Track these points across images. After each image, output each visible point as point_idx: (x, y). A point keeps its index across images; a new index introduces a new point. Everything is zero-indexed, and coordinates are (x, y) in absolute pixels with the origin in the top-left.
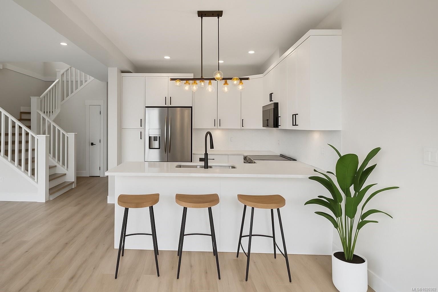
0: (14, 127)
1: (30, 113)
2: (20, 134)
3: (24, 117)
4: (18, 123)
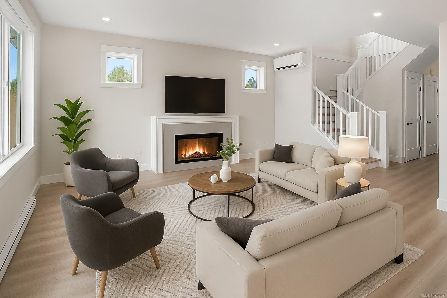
1: (336, 91)
2: (328, 107)
3: (333, 94)
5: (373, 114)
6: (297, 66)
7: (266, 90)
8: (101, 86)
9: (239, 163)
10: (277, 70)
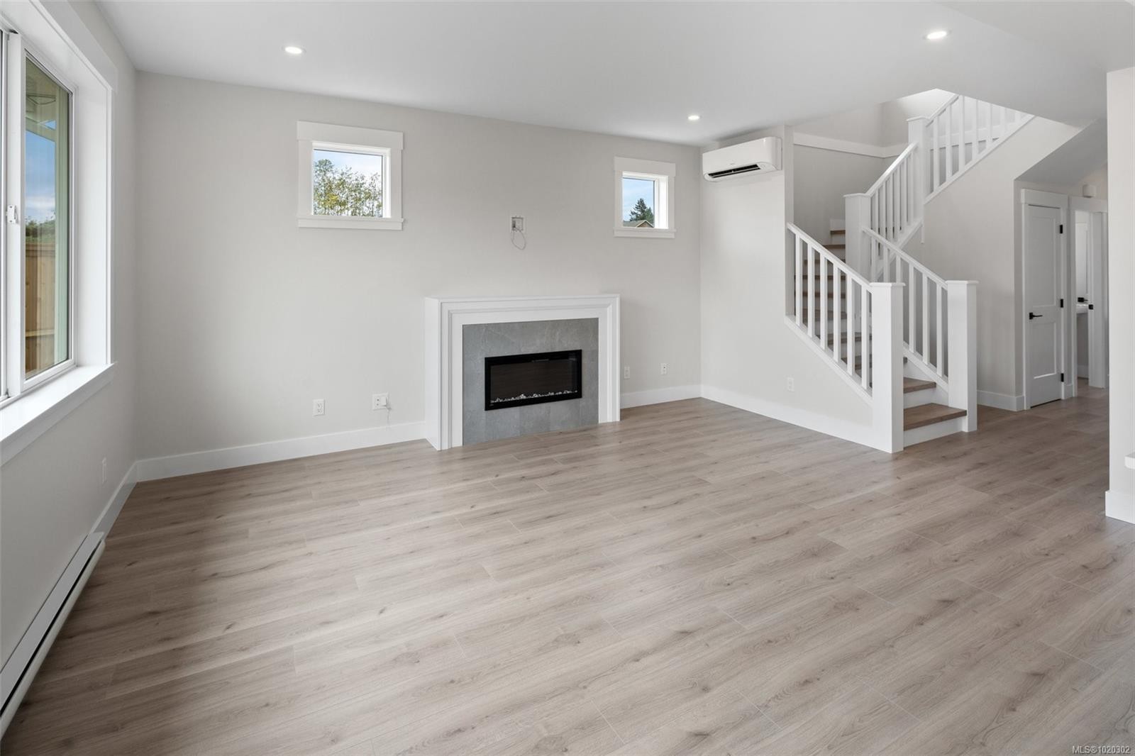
0: (817, 262)
1: (843, 232)
2: (830, 278)
3: (836, 240)
4: (825, 255)
5: (932, 285)
6: (759, 169)
7: (675, 230)
8: (299, 226)
9: (621, 419)
10: (710, 178)
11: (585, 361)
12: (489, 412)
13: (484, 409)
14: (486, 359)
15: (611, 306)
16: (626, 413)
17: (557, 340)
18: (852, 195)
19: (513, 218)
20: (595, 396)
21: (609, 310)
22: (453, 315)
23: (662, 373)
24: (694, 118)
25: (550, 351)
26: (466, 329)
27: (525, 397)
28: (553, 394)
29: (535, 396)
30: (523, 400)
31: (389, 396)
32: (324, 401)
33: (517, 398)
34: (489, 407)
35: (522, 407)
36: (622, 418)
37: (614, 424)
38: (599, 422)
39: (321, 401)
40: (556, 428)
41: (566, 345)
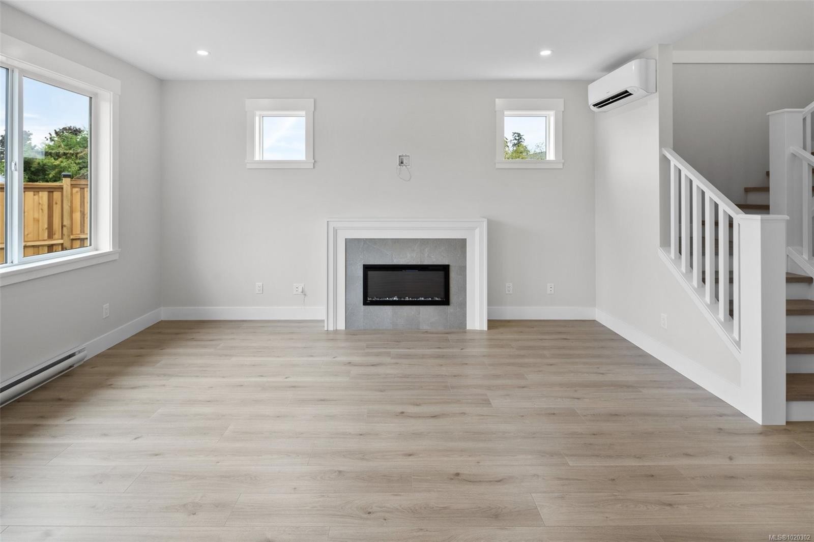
0: (691, 190)
6: (631, 94)
7: (563, 161)
8: (248, 167)
9: (488, 329)
10: (595, 109)
11: (453, 275)
12: (367, 307)
13: (362, 304)
14: (364, 265)
15: (478, 229)
16: (493, 324)
17: (426, 255)
18: (774, 112)
19: (400, 156)
20: (463, 305)
21: (477, 231)
22: (338, 231)
23: (549, 292)
24: (546, 53)
25: (419, 264)
26: (348, 241)
27: (397, 299)
28: (423, 299)
29: (407, 299)
30: (395, 301)
31: (305, 285)
32: (263, 284)
33: (391, 299)
34: (366, 303)
35: (395, 307)
36: (489, 327)
37: (481, 332)
38: (467, 329)
39: (261, 284)
40: (425, 327)
41: (434, 260)
